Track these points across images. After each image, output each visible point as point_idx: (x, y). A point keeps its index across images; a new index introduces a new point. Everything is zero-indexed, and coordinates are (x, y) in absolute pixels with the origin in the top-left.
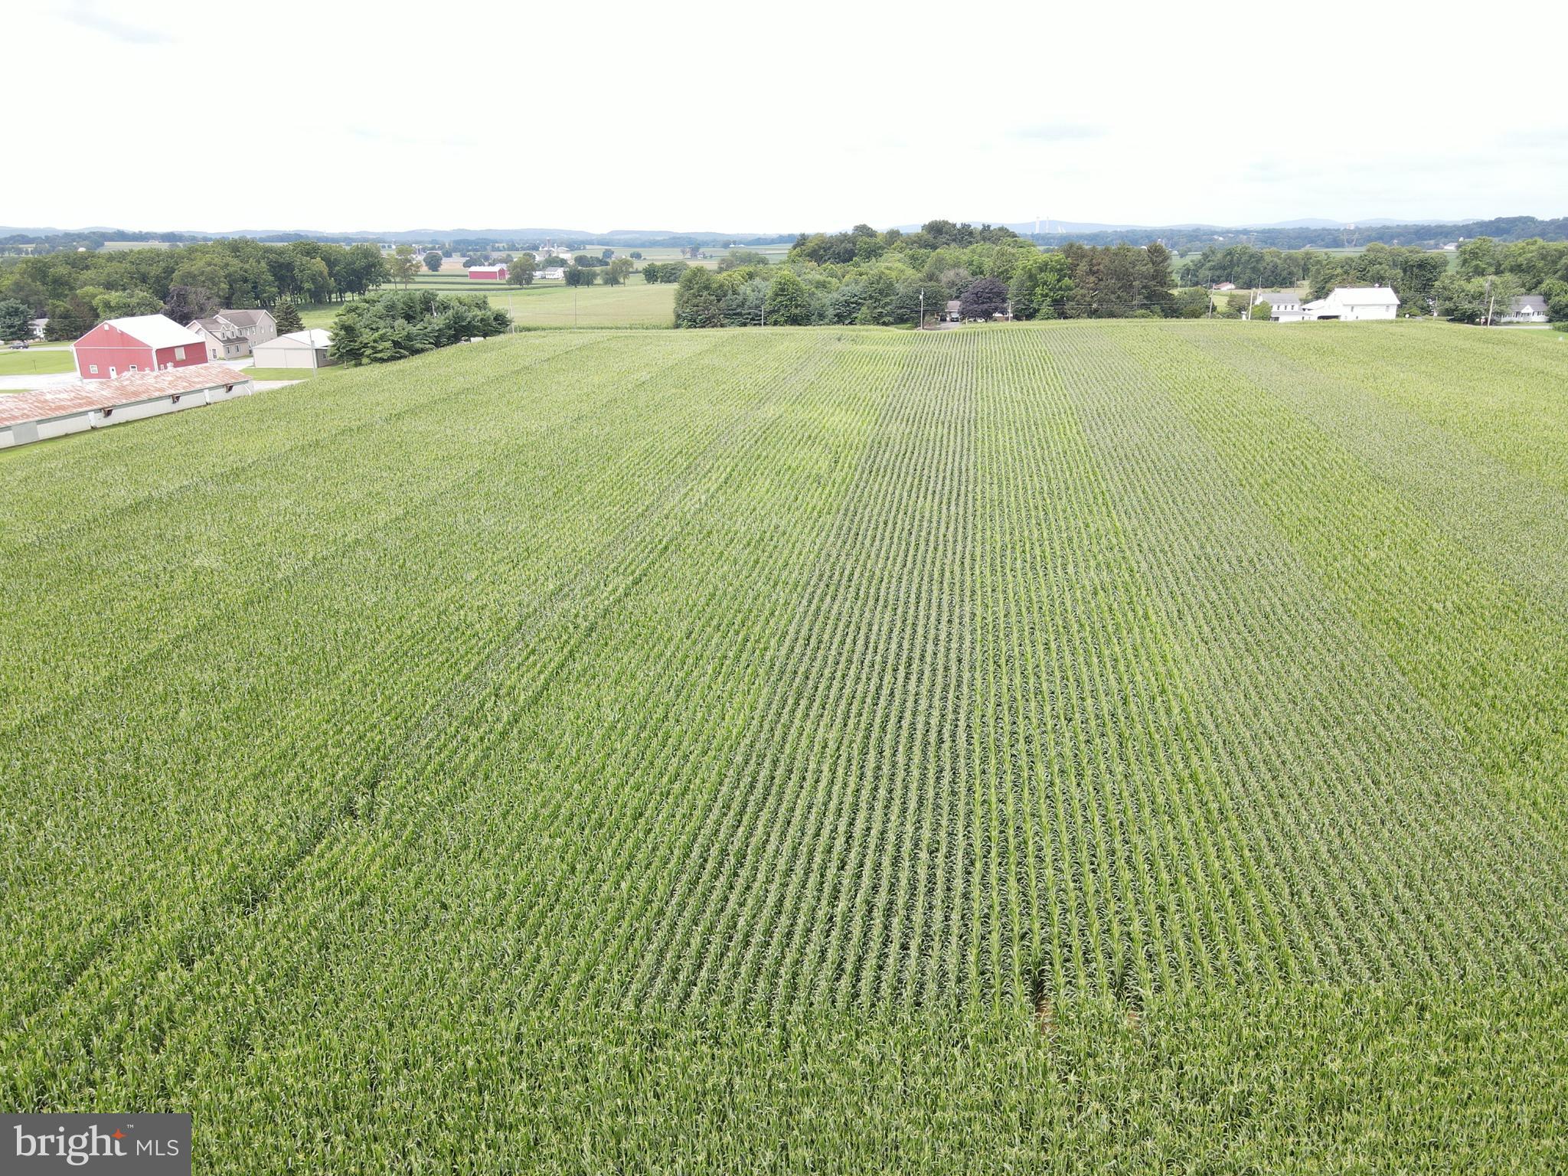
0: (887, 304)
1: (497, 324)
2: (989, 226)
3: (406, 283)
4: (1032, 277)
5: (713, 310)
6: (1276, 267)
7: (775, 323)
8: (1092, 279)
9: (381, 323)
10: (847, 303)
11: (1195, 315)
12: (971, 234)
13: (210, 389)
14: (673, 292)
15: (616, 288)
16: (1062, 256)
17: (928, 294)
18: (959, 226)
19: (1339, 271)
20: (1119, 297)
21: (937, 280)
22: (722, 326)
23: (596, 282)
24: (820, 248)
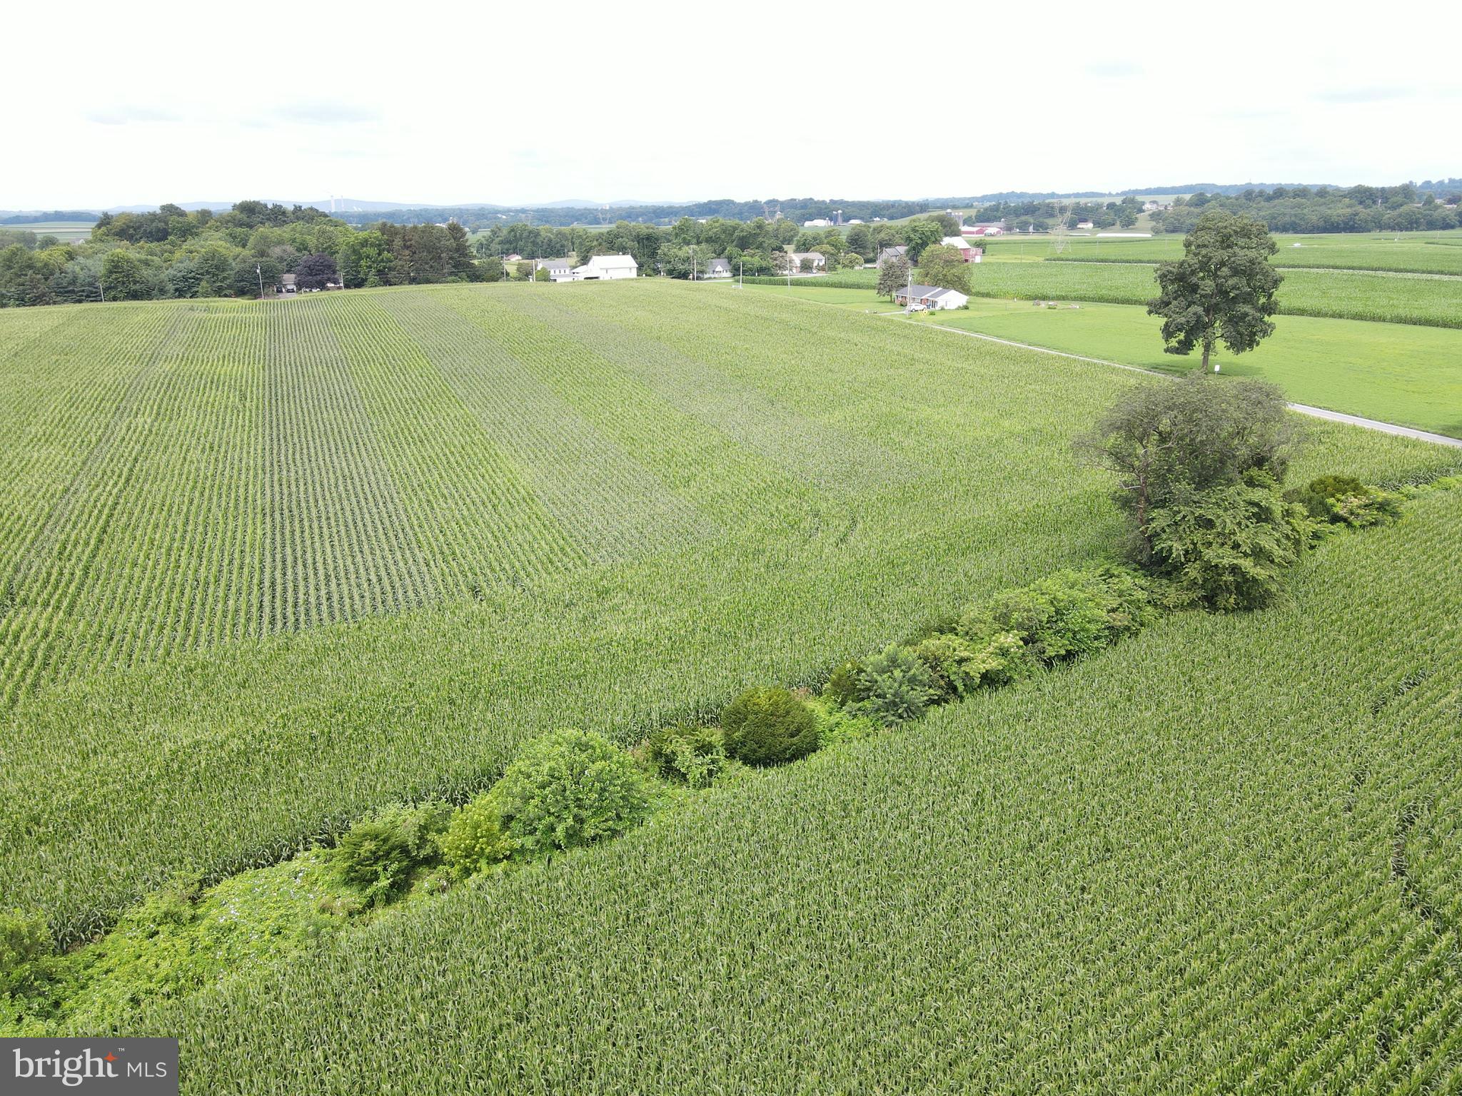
0: (225, 278)
2: (300, 207)
4: (355, 251)
5: (43, 288)
6: (550, 240)
8: (407, 252)
10: (185, 279)
11: (494, 279)
12: (284, 213)
16: (379, 234)
17: (265, 268)
18: (270, 206)
19: (595, 243)
20: (431, 267)
22: (55, 303)
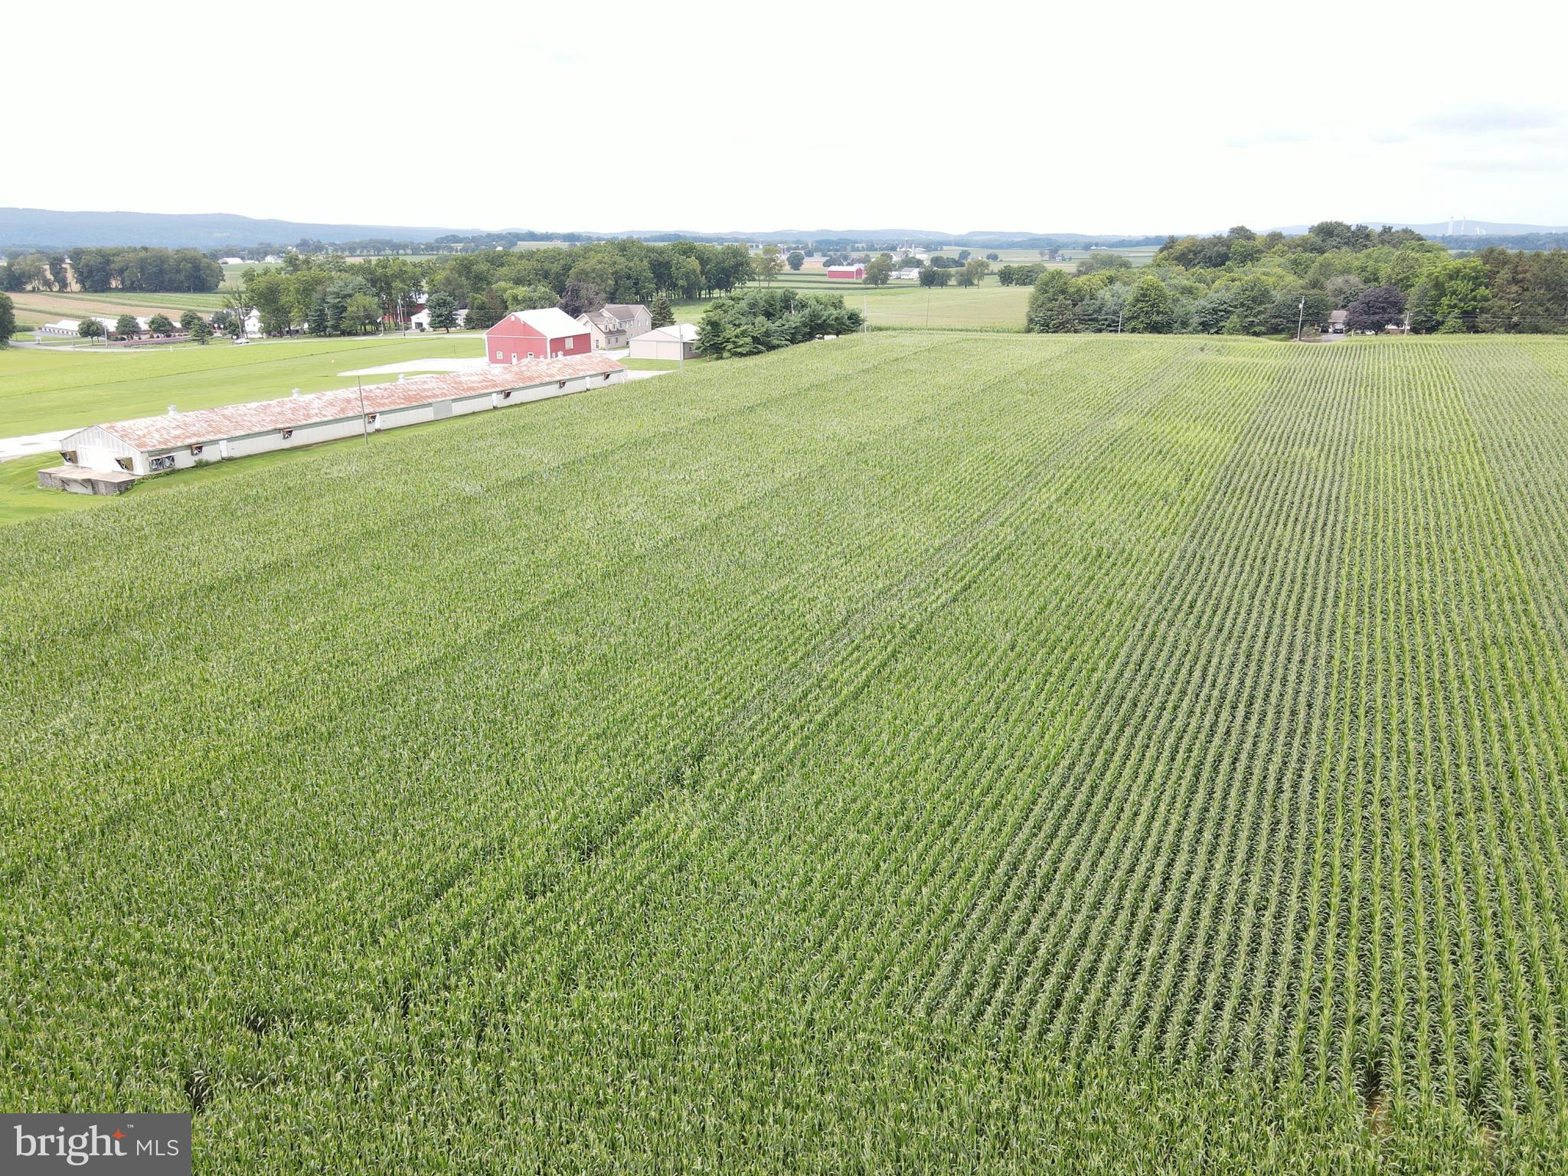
0: (1260, 313)
1: (851, 323)
2: (1390, 228)
3: (769, 281)
4: (1438, 285)
5: (1068, 315)
7: (1133, 330)
8: (1514, 288)
9: (743, 320)
10: (1215, 311)
12: (1367, 236)
13: (591, 376)
14: (1027, 295)
15: (970, 290)
16: (1481, 262)
17: (1310, 303)
18: (1353, 228)
20: (1547, 310)
21: (1322, 288)
22: (1076, 331)
23: (950, 283)
24: (1190, 251)
